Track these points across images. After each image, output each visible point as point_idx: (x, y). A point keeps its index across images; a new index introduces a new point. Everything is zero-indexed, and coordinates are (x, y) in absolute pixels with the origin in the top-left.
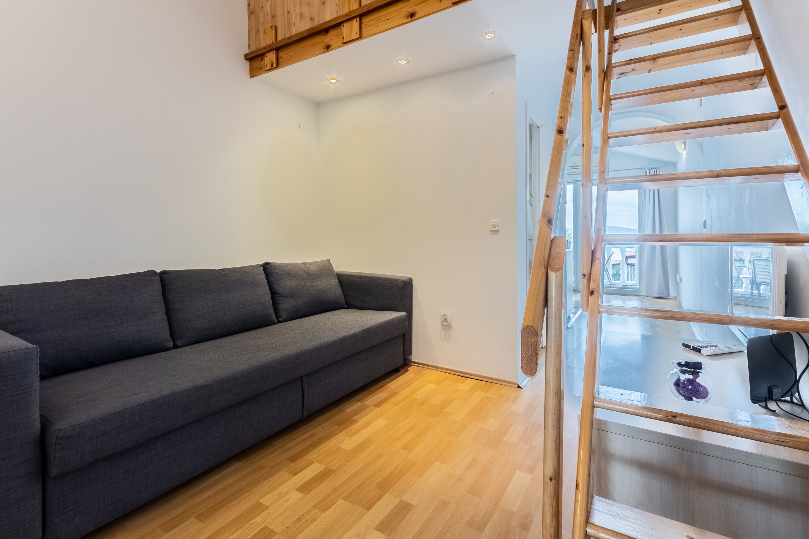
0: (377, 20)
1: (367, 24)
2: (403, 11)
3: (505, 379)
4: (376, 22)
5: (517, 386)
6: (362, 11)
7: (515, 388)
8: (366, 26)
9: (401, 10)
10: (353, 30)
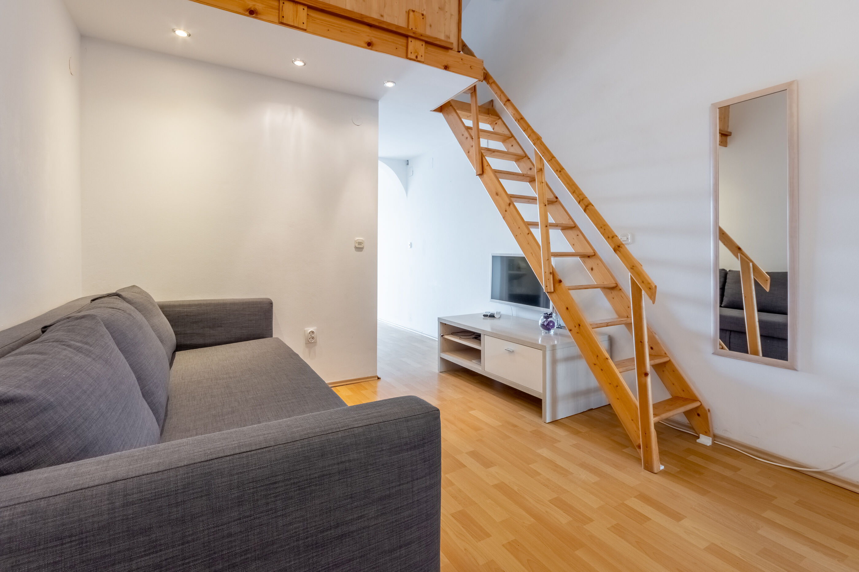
0: (329, 25)
1: (315, 21)
2: (359, 34)
3: (367, 376)
4: (325, 25)
5: (377, 378)
6: (317, 5)
7: (376, 380)
8: (313, 21)
9: (359, 31)
10: (298, 17)
